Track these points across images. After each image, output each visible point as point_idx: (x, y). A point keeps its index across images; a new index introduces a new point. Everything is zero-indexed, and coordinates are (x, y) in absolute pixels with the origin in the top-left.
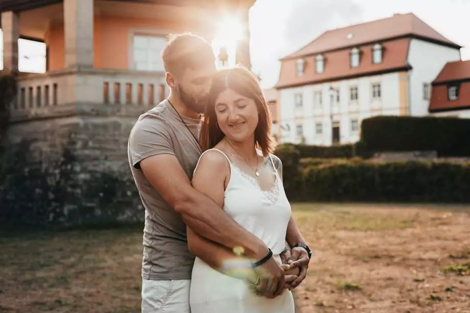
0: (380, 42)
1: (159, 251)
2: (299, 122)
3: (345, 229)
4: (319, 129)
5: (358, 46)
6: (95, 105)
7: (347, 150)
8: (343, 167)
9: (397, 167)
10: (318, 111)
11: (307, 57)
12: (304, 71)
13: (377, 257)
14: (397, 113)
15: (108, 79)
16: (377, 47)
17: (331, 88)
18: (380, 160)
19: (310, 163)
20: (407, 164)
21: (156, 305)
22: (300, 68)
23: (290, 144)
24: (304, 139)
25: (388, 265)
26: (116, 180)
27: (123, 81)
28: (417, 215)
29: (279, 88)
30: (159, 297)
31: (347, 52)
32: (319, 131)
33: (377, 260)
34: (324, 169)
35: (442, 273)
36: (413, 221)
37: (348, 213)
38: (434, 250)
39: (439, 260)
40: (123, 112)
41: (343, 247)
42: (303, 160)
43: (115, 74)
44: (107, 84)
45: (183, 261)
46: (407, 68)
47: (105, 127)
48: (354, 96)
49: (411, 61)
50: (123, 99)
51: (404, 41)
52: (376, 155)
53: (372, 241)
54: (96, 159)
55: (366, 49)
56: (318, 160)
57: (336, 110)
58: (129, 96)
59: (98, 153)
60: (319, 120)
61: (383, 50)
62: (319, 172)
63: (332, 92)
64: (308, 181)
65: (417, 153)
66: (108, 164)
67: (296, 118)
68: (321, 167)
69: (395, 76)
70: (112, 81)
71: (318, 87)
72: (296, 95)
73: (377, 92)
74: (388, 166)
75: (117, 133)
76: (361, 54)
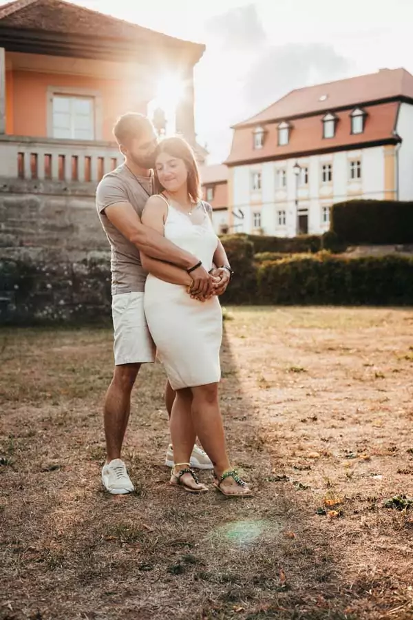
0: (361, 106)
1: (122, 273)
2: (256, 209)
3: (302, 327)
4: (282, 217)
5: (333, 111)
6: (8, 180)
7: (313, 243)
8: (307, 261)
9: (373, 262)
10: (281, 195)
11: (268, 124)
12: (263, 143)
13: (331, 349)
14: (380, 197)
15: (22, 149)
16: (358, 112)
17: (297, 166)
18: (354, 254)
19: (267, 258)
20: (385, 258)
21: (120, 311)
22: (259, 137)
23: (244, 235)
24: (262, 231)
25: (341, 355)
26: (33, 270)
27: (41, 151)
28: (388, 316)
29: (231, 165)
30: (123, 305)
31: (320, 118)
32: (282, 221)
33: (330, 352)
34: (284, 265)
35: (396, 360)
36: (382, 320)
37: (308, 313)
38: (395, 343)
39: (397, 351)
40: (42, 188)
41: (295, 341)
42: (258, 255)
43: (32, 142)
44: (22, 154)
45: (139, 279)
46: (395, 141)
47: (20, 206)
48: (327, 176)
49: (401, 131)
50: (41, 174)
51: (393, 105)
52: (349, 249)
53: (328, 337)
54: (10, 245)
55: (343, 115)
56: (278, 254)
57: (302, 193)
58: (48, 170)
59: (12, 237)
60: (281, 207)
61: (365, 117)
62: (278, 267)
63: (297, 170)
64: (264, 279)
65: (400, 246)
66: (23, 250)
67: (252, 204)
68: (280, 262)
69: (379, 151)
70: (28, 152)
71: (281, 164)
72: (253, 175)
73: (356, 171)
74: (362, 260)
75: (34, 214)
76: (337, 121)
